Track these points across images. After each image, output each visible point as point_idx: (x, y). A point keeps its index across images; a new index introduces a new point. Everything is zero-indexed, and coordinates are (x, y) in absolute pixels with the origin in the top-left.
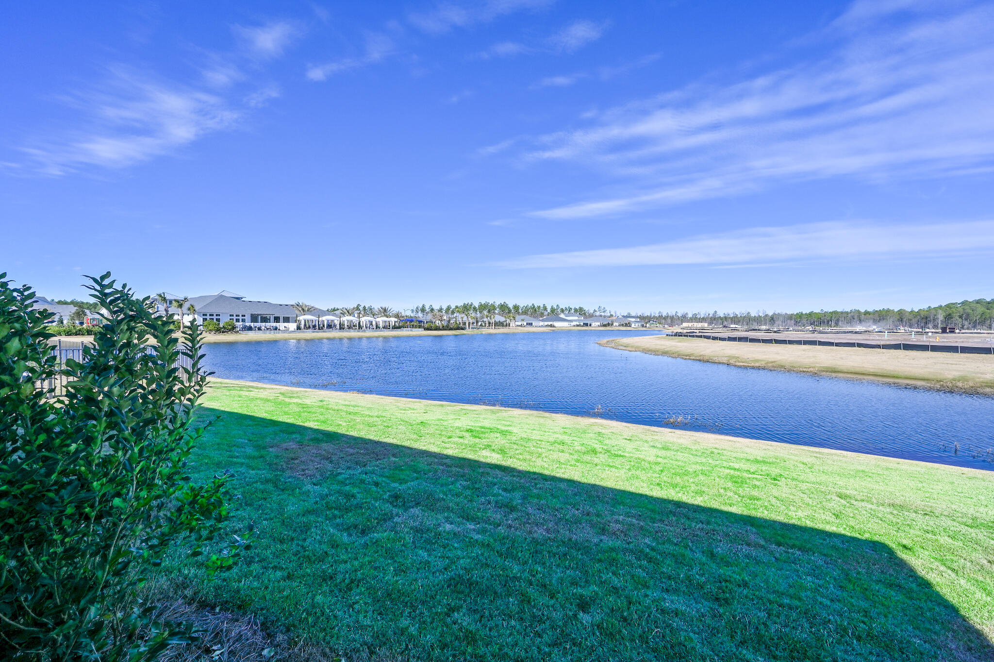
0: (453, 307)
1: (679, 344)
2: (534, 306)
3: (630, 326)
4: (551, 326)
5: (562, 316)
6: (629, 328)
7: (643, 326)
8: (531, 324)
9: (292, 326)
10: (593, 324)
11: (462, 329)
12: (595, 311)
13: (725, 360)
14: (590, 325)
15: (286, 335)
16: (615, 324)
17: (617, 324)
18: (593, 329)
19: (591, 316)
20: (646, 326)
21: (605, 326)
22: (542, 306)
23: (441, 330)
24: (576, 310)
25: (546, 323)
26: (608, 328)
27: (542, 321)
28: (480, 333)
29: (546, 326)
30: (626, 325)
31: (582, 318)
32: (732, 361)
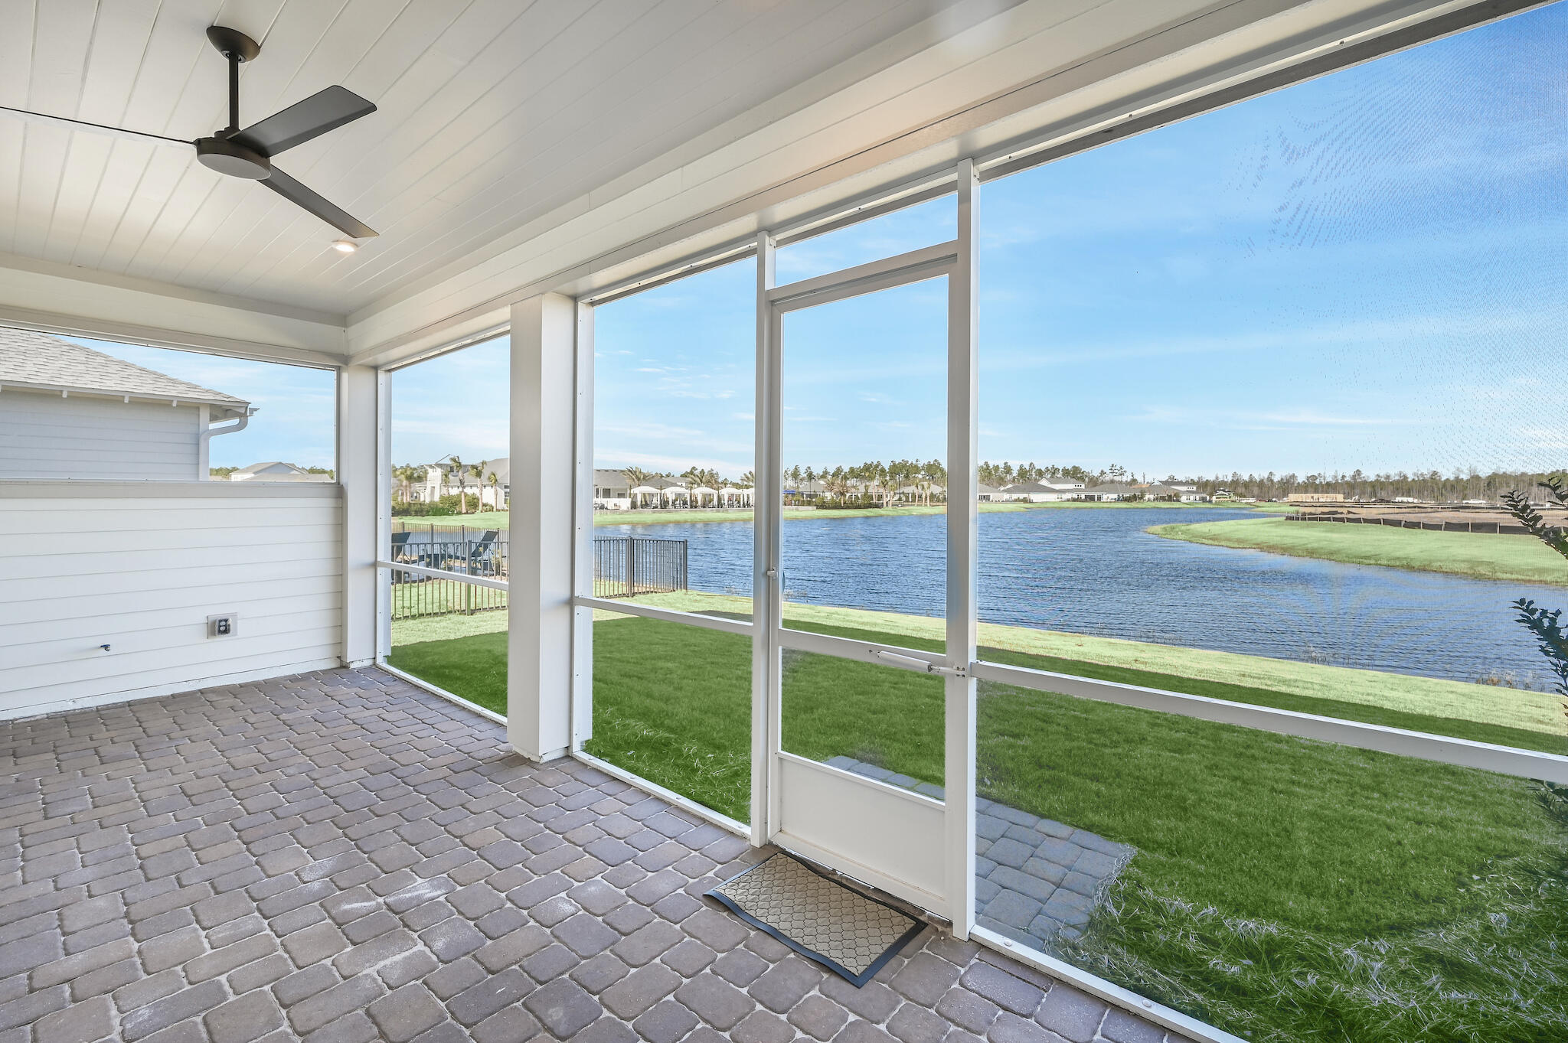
0: (846, 469)
1: (1335, 536)
2: (988, 466)
3: (1178, 501)
4: (1025, 500)
5: (1044, 482)
6: (1176, 505)
7: (1204, 500)
8: (987, 498)
9: (625, 503)
10: (1105, 497)
11: (877, 506)
12: (1103, 473)
13: (1463, 567)
14: (1099, 499)
15: (618, 517)
16: (1147, 497)
17: (1152, 497)
18: (1105, 505)
19: (1094, 482)
20: (1210, 502)
21: (1127, 500)
22: (1002, 466)
23: (842, 508)
24: (1066, 472)
25: (1015, 496)
26: (1133, 505)
27: (1008, 491)
28: (907, 513)
29: (1016, 500)
30: (1170, 499)
31: (1083, 486)
32: (1482, 570)
